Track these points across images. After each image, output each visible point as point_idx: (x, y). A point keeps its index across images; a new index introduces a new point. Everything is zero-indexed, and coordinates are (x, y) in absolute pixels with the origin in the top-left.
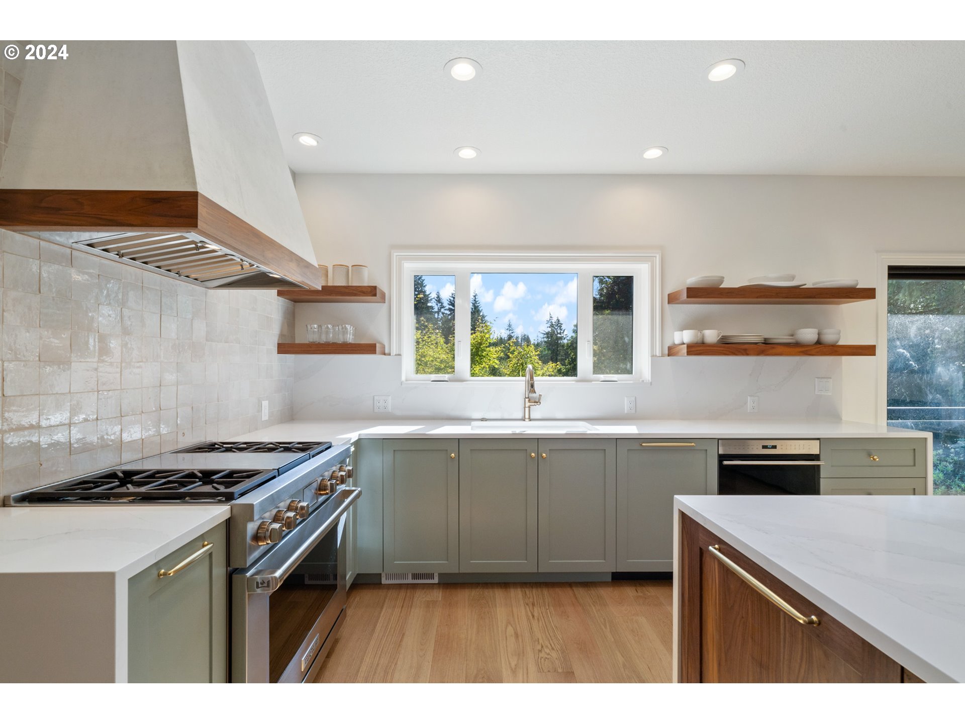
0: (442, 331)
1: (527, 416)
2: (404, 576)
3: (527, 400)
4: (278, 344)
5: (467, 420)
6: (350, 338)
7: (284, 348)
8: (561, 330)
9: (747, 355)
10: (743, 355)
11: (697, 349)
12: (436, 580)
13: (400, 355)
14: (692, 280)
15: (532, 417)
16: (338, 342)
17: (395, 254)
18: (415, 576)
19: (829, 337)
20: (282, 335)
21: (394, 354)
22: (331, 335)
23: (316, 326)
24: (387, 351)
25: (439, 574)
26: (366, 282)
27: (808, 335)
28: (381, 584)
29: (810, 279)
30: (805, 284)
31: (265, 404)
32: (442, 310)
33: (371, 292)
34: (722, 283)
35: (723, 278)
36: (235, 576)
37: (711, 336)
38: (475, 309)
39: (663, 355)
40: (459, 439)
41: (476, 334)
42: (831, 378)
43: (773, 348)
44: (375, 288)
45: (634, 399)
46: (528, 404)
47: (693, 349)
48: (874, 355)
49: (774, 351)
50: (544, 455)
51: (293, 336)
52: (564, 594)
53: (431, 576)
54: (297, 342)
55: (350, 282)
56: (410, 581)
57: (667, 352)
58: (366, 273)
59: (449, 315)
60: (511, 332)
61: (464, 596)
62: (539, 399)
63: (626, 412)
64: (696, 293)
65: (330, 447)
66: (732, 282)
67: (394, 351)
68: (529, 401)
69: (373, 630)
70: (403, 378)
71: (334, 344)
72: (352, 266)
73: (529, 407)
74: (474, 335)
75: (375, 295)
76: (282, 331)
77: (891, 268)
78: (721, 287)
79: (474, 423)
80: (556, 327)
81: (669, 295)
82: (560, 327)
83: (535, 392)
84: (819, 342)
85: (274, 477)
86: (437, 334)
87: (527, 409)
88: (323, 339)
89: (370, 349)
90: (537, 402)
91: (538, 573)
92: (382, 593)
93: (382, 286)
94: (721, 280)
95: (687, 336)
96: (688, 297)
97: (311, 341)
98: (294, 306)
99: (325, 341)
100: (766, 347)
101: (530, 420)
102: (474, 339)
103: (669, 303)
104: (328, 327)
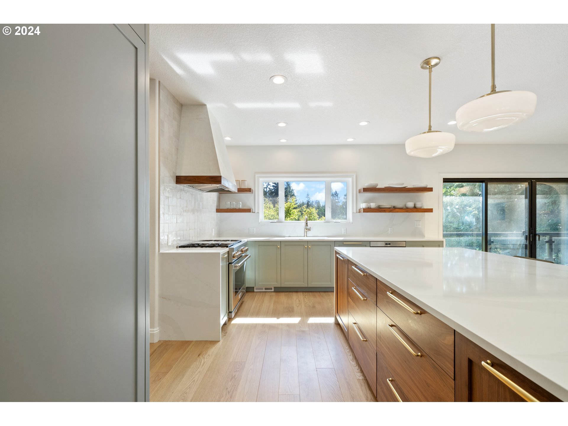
0: (272, 202)
1: (306, 235)
2: (262, 289)
3: (305, 229)
4: (216, 209)
5: (284, 237)
6: (241, 207)
7: (219, 210)
8: (338, 197)
9: (385, 212)
10: (384, 212)
11: (368, 210)
12: (273, 290)
13: (258, 213)
14: (366, 185)
15: (307, 236)
16: (237, 208)
17: (257, 175)
18: (266, 289)
19: (418, 205)
20: (217, 206)
21: (257, 212)
22: (234, 206)
23: (229, 202)
24: (254, 211)
25: (274, 287)
26: (246, 186)
27: (410, 205)
28: (254, 291)
29: (410, 185)
30: (407, 186)
31: (213, 230)
32: (269, 186)
33: (249, 190)
34: (378, 185)
35: (378, 184)
36: (230, 265)
37: (373, 205)
38: (288, 185)
39: (357, 212)
40: (281, 241)
41: (288, 203)
42: (420, 221)
43: (395, 210)
44: (250, 189)
45: (346, 229)
46: (306, 231)
47: (366, 210)
48: (432, 212)
49: (395, 211)
50: (310, 247)
51: (219, 206)
52: (317, 294)
53: (271, 289)
54: (221, 208)
55: (241, 187)
56: (264, 290)
57: (358, 211)
58: (246, 182)
59: (273, 189)
60: (308, 199)
61: (283, 294)
62: (310, 229)
63: (343, 234)
64: (366, 190)
65: (241, 241)
66: (381, 186)
67: (256, 212)
68: (306, 229)
69: (254, 300)
70: (260, 222)
71: (235, 209)
72: (242, 181)
73: (306, 232)
74: (287, 203)
75: (250, 191)
76: (217, 205)
77: (444, 179)
78: (377, 187)
79: (285, 237)
80: (335, 196)
81: (359, 190)
82: (337, 195)
83: (308, 226)
84: (415, 207)
85: (233, 245)
86: (270, 203)
87: (306, 233)
88: (232, 207)
89: (249, 210)
90: (309, 230)
91: (308, 287)
92: (255, 293)
93: (252, 188)
94: (377, 185)
95: (363, 206)
96: (363, 191)
97: (228, 208)
98: (220, 195)
99: (232, 208)
100: (393, 209)
101: (307, 237)
102: (287, 206)
103: (359, 193)
104: (233, 203)
